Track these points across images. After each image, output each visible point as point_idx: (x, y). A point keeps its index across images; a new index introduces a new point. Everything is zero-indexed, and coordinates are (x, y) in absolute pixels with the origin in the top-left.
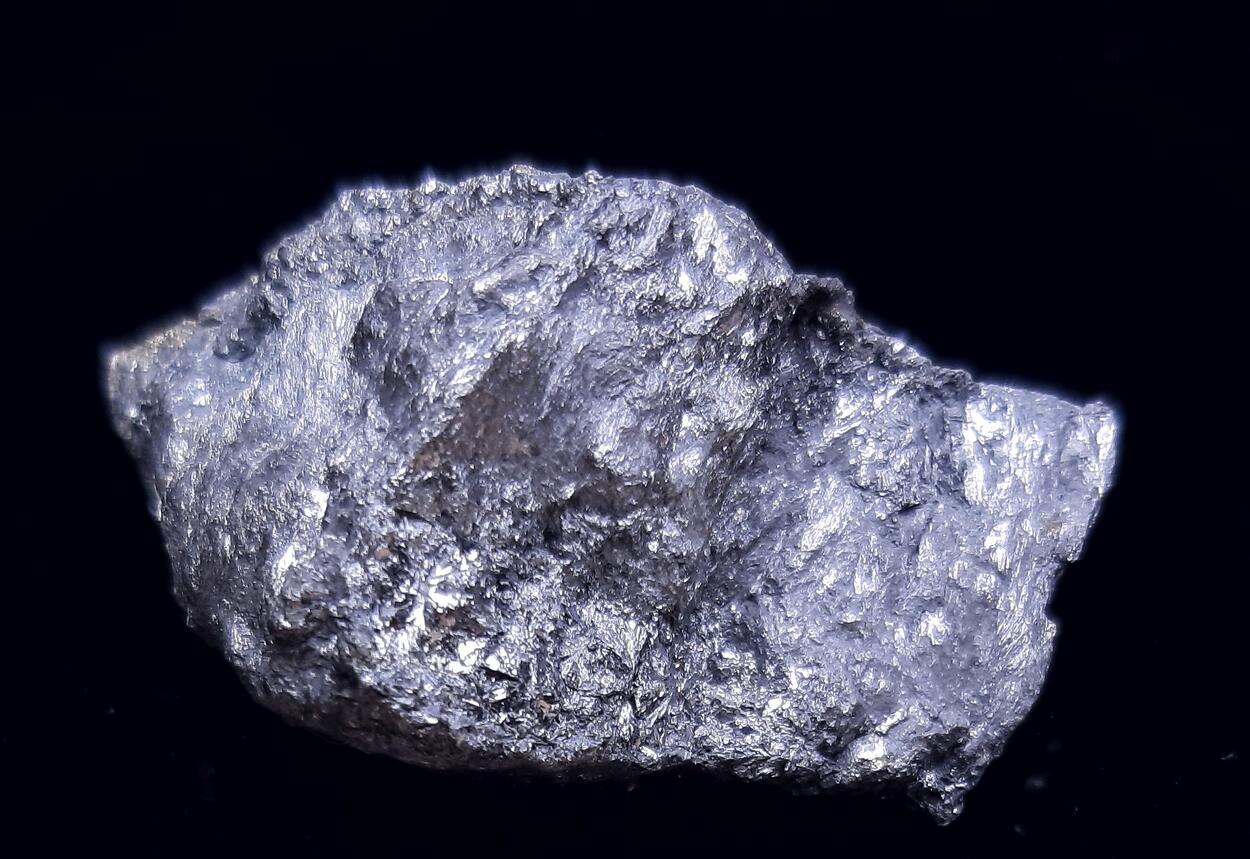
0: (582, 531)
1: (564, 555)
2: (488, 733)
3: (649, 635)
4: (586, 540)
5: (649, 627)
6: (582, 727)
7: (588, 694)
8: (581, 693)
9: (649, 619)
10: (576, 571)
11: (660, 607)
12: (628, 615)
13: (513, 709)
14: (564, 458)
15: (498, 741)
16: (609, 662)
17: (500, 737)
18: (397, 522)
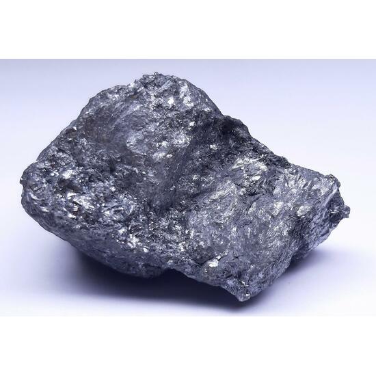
10: (119, 182)
14: (118, 144)
18: (58, 152)
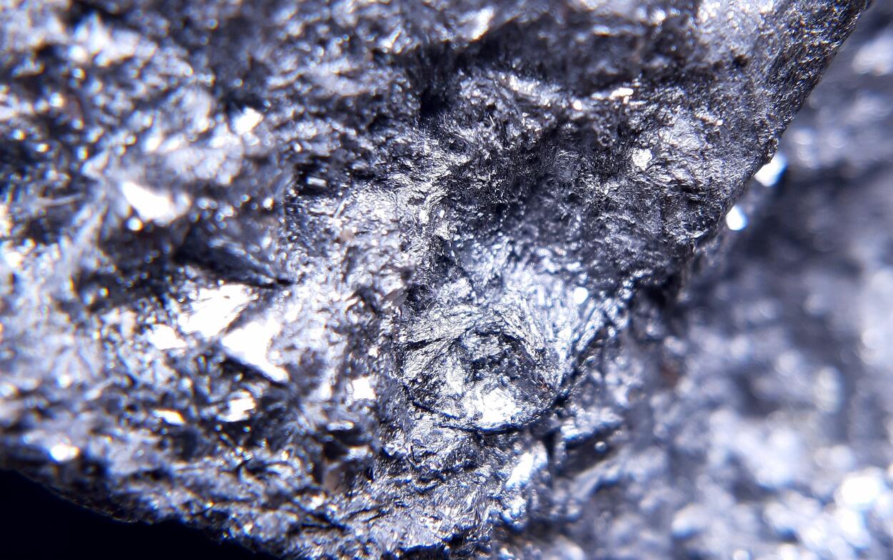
0: (500, 105)
1: (457, 146)
2: (200, 488)
3: (609, 323)
4: (506, 123)
5: (611, 306)
6: (422, 493)
7: (452, 422)
8: (439, 420)
9: (612, 292)
11: (639, 274)
12: (574, 275)
13: (270, 442)
15: (218, 507)
16: (511, 364)
17: (224, 500)
